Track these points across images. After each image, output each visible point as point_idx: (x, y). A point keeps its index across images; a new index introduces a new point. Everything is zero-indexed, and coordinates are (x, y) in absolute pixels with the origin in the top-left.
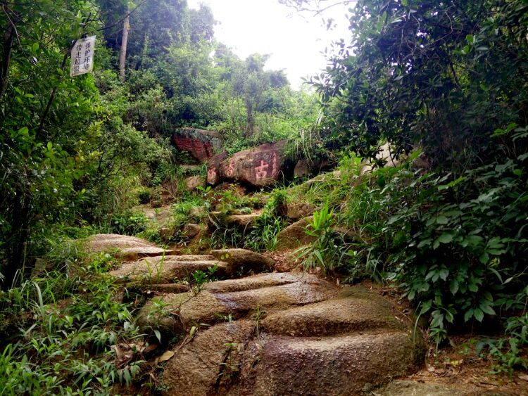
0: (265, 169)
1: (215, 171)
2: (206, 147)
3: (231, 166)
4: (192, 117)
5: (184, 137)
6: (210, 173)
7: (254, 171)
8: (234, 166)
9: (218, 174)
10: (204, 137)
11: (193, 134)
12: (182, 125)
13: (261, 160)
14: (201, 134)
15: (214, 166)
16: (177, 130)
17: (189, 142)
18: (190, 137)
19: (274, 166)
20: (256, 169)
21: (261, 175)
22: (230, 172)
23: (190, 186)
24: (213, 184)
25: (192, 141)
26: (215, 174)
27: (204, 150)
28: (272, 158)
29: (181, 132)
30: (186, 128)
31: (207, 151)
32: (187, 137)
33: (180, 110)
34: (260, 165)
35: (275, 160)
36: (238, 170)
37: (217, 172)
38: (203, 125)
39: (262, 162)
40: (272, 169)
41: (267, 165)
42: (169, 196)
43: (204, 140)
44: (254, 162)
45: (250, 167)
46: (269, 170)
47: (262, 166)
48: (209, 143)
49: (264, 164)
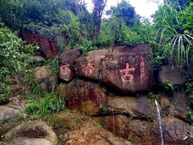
0: (131, 73)
1: (69, 68)
2: (50, 42)
3: (89, 64)
4: (37, 18)
5: (30, 32)
6: (64, 69)
7: (119, 73)
8: (94, 66)
9: (73, 71)
10: (50, 35)
11: (39, 31)
12: (29, 22)
13: (127, 62)
14: (47, 31)
15: (68, 62)
16: (25, 26)
17: (35, 37)
18: (37, 33)
19: (142, 70)
20: (121, 71)
21: (128, 78)
22: (90, 71)
23: (39, 77)
24: (67, 80)
25: (38, 37)
26: (69, 70)
27: (48, 44)
28: (140, 61)
29: (28, 28)
30: (32, 25)
31: (51, 46)
32: (34, 33)
33: (28, 10)
34: (125, 67)
35: (142, 64)
36: (100, 71)
37: (72, 69)
38: (47, 25)
39: (127, 65)
40: (140, 73)
41: (133, 69)
42: (17, 86)
43: (49, 37)
44: (119, 64)
45: (115, 68)
46: (137, 73)
47: (127, 70)
48: (53, 39)
49: (130, 67)
